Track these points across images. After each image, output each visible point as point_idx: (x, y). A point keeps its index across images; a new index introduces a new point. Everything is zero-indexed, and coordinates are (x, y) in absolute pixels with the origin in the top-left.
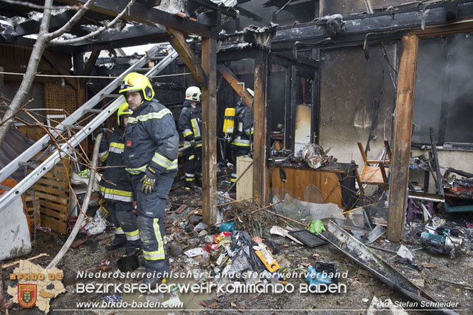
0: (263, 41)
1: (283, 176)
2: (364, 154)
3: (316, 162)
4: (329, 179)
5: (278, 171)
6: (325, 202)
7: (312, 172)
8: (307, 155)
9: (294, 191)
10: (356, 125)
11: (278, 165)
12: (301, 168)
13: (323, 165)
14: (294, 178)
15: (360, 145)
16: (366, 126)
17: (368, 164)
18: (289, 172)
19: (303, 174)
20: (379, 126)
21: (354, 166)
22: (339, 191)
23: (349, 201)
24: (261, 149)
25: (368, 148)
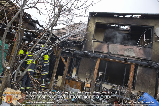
0: (71, 52)
1: (69, 82)
2: (87, 81)
3: (77, 80)
4: (79, 84)
5: (68, 80)
6: (77, 89)
7: (76, 82)
8: (75, 78)
9: (71, 86)
10: (86, 75)
11: (68, 79)
12: (73, 81)
13: (78, 81)
14: (71, 83)
15: (86, 78)
16: (88, 75)
17: (87, 83)
18: (70, 81)
19: (73, 82)
20: (91, 76)
21: (84, 82)
22: (81, 87)
23: (82, 90)
24: (65, 75)
25: (88, 80)
